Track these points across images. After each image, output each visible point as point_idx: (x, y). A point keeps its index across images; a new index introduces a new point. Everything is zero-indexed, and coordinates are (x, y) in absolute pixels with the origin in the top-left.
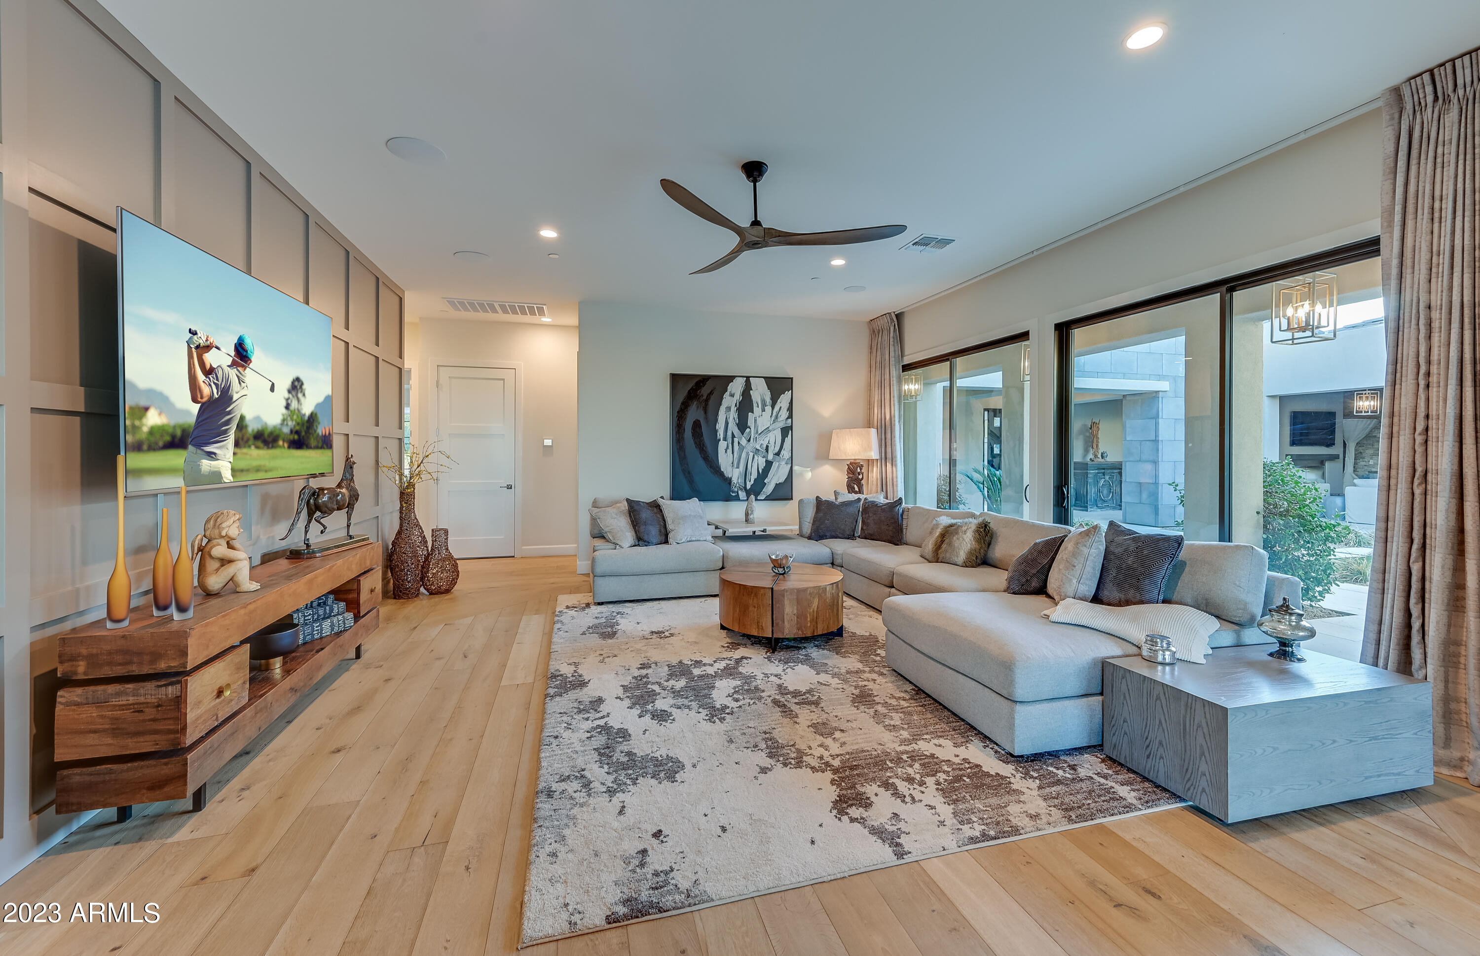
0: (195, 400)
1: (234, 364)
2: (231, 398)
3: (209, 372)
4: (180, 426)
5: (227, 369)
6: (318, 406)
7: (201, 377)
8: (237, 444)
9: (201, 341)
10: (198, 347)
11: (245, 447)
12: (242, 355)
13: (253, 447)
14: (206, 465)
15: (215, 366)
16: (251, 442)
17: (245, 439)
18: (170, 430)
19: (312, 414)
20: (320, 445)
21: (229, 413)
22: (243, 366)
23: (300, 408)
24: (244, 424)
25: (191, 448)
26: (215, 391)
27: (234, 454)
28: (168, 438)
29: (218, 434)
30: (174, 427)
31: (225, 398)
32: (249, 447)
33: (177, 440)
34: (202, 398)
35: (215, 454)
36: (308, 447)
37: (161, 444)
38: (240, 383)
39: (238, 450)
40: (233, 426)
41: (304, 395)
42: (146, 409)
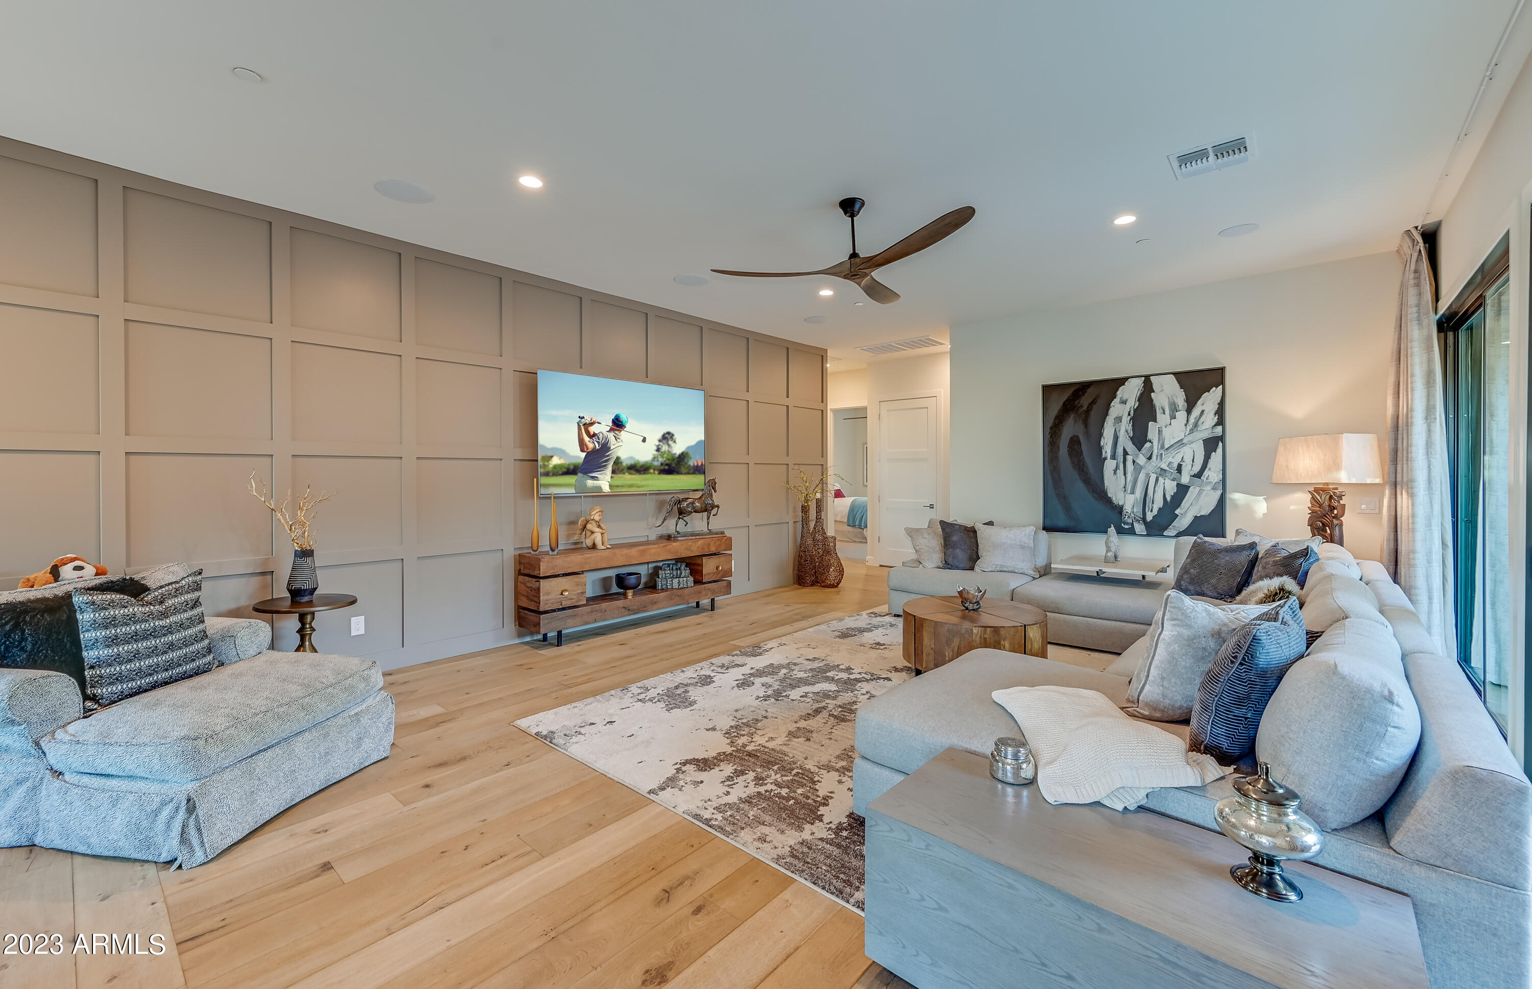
0: (582, 450)
1: (611, 430)
2: (610, 448)
3: (592, 436)
4: (573, 464)
5: (606, 434)
6: (689, 448)
7: (586, 439)
8: (613, 472)
9: (587, 421)
10: (584, 425)
11: (620, 474)
12: (618, 424)
13: (627, 474)
14: (590, 483)
15: (596, 432)
16: (624, 471)
17: (620, 469)
18: (566, 466)
19: (683, 453)
20: (691, 472)
21: (608, 456)
22: (618, 430)
23: (670, 450)
24: (620, 461)
25: (580, 474)
26: (597, 445)
27: (611, 477)
28: (565, 470)
29: (601, 467)
30: (569, 465)
31: (605, 447)
32: (624, 473)
33: (570, 471)
34: (587, 449)
35: (597, 477)
36: (678, 473)
37: (560, 472)
38: (616, 440)
39: (613, 475)
40: (611, 463)
41: (675, 442)
42: (552, 457)
